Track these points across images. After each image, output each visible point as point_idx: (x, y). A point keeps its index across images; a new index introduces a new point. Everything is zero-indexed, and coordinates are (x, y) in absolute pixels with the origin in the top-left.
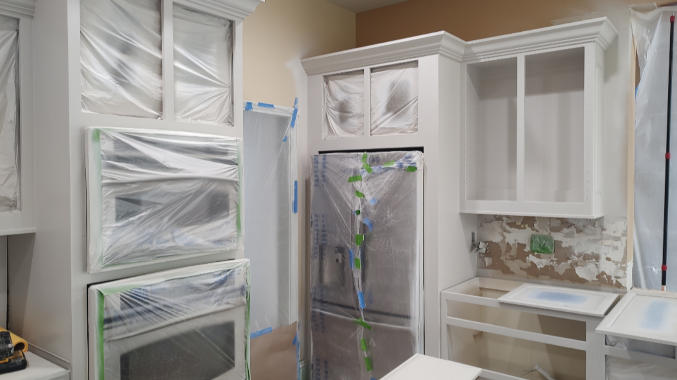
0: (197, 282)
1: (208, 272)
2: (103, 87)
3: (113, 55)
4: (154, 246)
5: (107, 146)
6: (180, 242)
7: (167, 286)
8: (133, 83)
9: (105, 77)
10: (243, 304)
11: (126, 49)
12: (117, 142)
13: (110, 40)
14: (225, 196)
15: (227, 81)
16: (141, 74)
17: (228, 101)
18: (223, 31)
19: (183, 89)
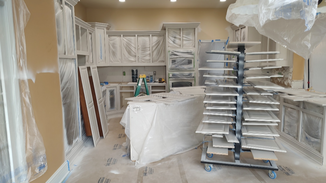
0: (184, 74)
1: (187, 73)
2: (171, 44)
3: (173, 39)
4: (178, 68)
5: (170, 53)
6: (182, 68)
7: (179, 74)
8: (176, 43)
9: (172, 42)
10: (194, 80)
11: (175, 38)
12: (172, 53)
13: (173, 37)
14: (191, 61)
15: (194, 39)
16: (177, 41)
17: (194, 43)
18: (193, 30)
19: (185, 42)
